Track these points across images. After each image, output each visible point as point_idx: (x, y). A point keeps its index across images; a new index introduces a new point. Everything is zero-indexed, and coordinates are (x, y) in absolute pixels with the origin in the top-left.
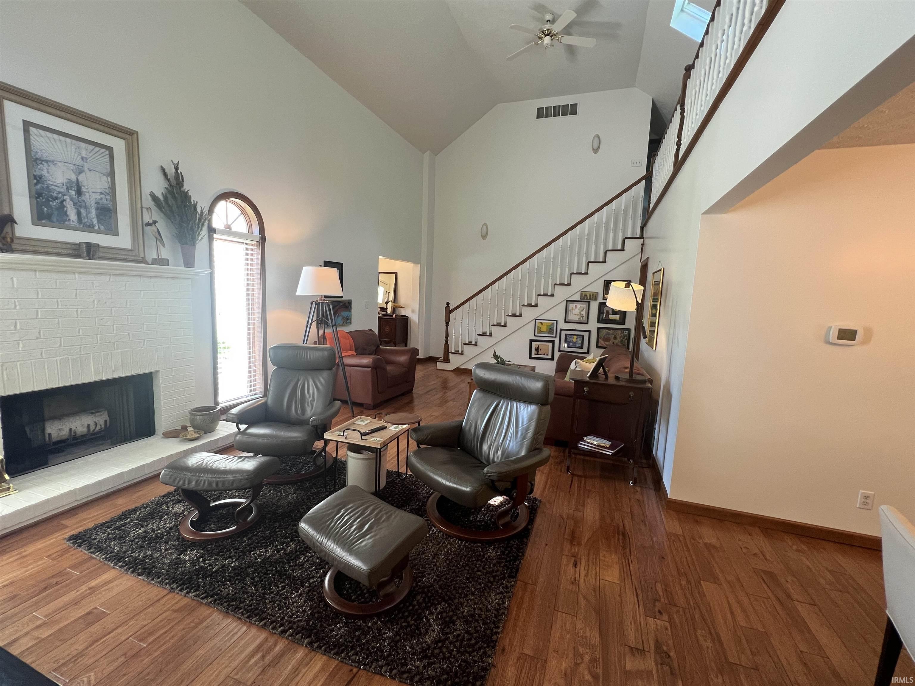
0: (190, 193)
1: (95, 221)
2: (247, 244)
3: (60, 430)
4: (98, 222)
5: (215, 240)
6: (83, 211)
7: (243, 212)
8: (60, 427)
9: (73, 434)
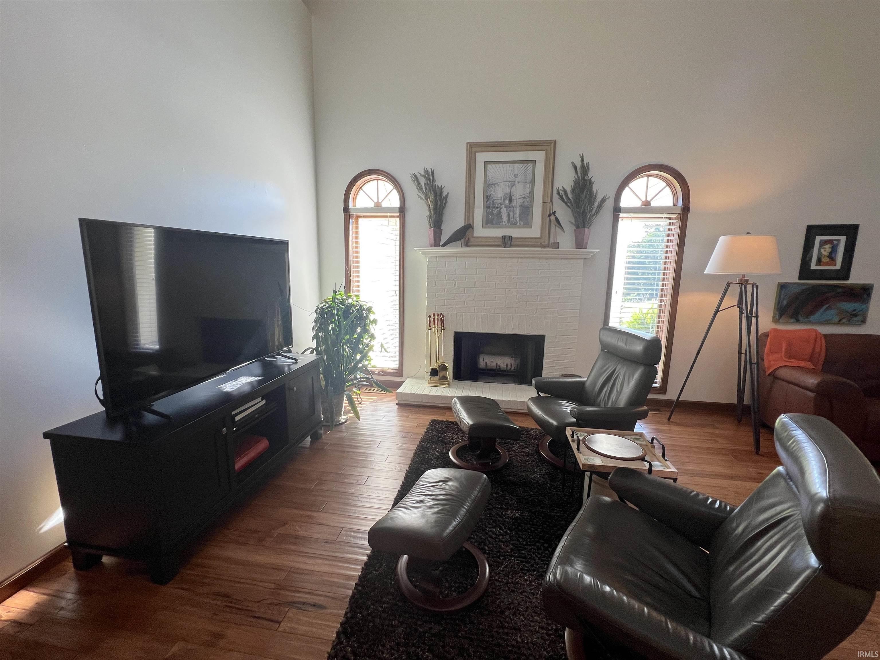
0: (593, 180)
1: (518, 219)
2: (670, 218)
3: (492, 362)
4: (520, 219)
5: (620, 219)
6: (511, 213)
7: (669, 184)
8: (492, 360)
9: (498, 368)
